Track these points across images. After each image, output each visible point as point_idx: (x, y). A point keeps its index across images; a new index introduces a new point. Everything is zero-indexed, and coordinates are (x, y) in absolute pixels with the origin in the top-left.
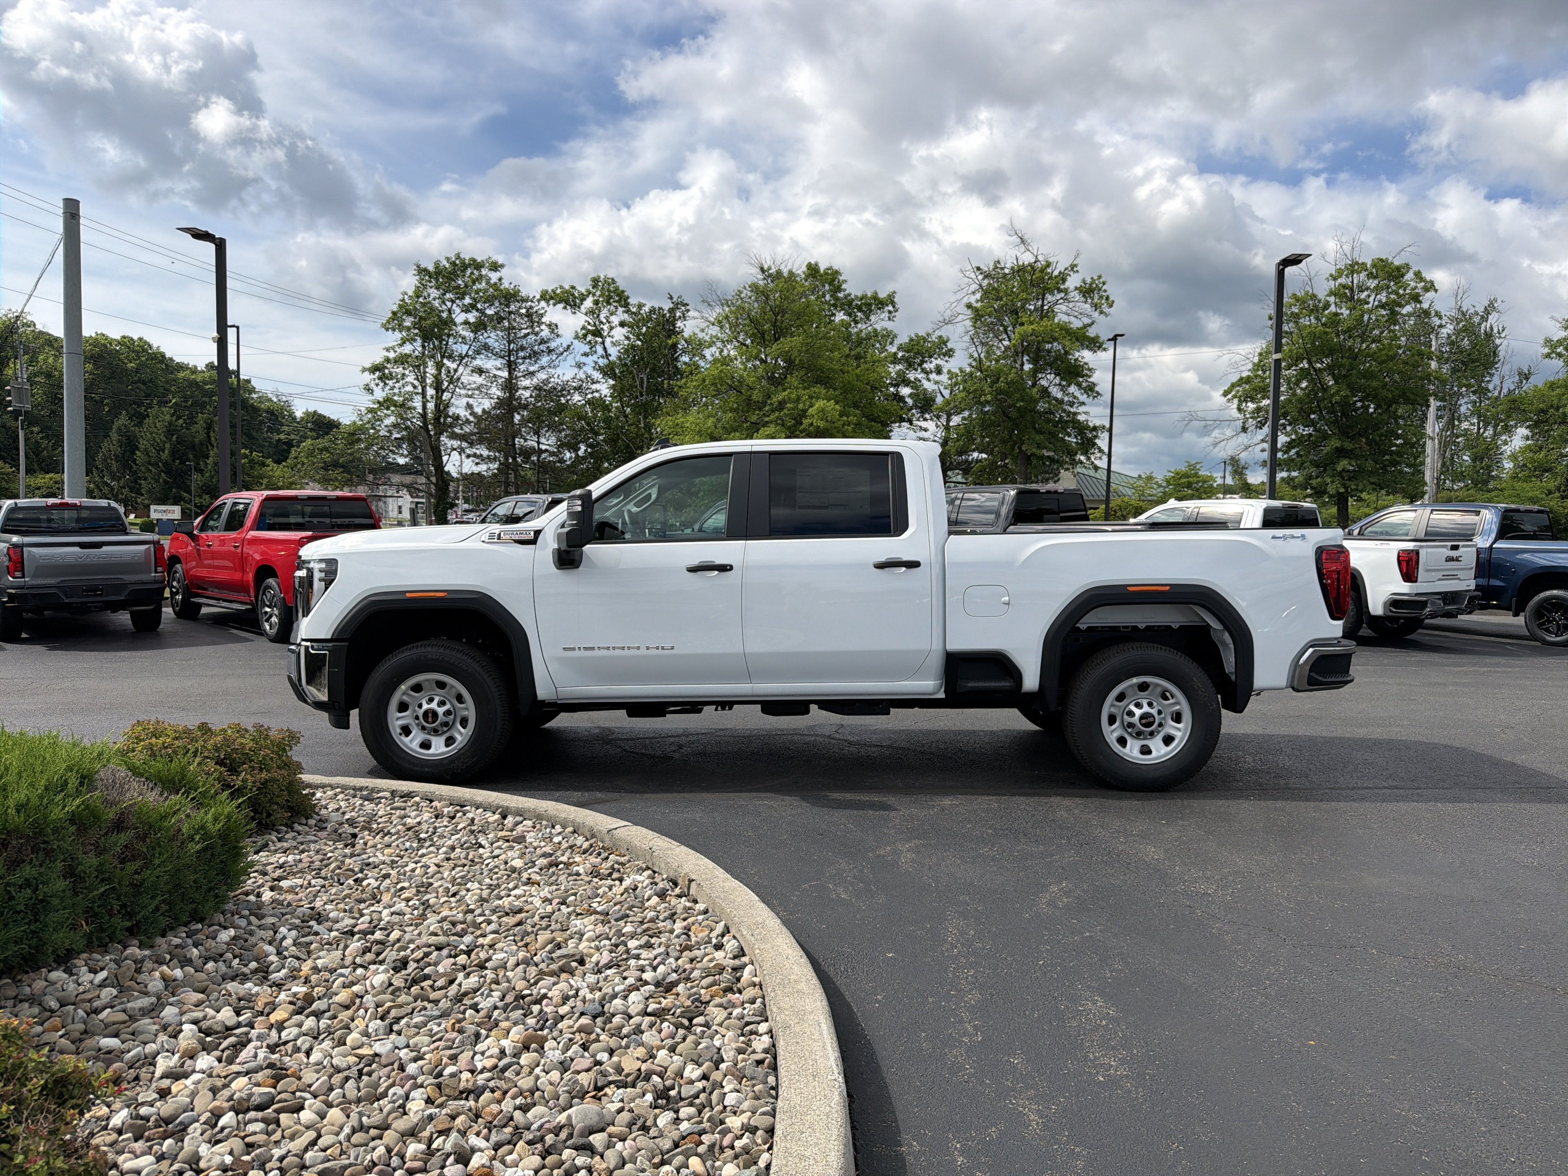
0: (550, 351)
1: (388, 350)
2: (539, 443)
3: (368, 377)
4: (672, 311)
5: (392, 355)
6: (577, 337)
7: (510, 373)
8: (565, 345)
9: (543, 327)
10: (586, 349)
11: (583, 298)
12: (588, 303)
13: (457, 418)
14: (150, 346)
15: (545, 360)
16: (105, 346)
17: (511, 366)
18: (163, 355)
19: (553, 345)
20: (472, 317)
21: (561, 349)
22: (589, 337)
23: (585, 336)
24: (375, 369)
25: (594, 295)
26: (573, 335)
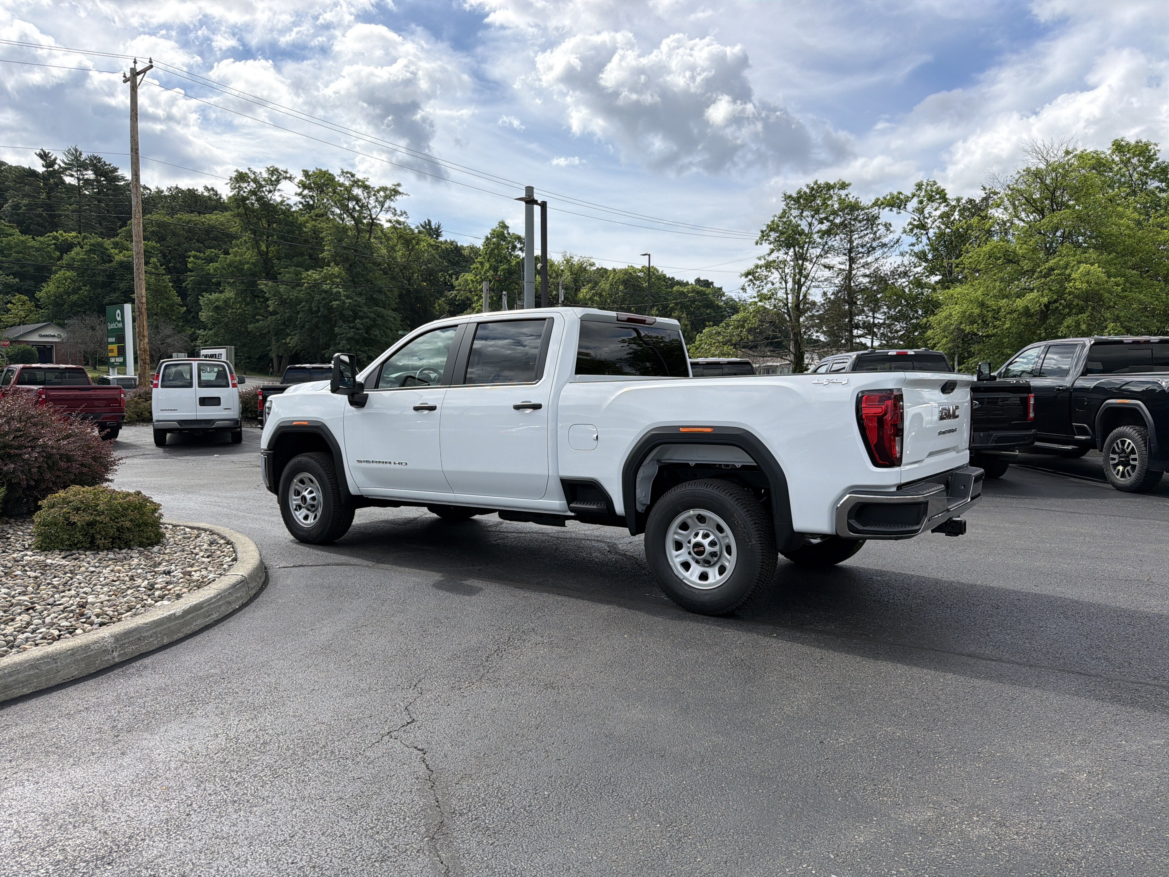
0: (884, 245)
1: (759, 259)
2: (874, 318)
3: (744, 280)
4: (985, 199)
5: (762, 262)
6: (905, 232)
7: (850, 266)
8: (895, 240)
9: (880, 227)
10: (914, 240)
11: (908, 199)
12: (913, 204)
13: (814, 303)
14: (658, 271)
15: (878, 253)
16: (631, 274)
17: (852, 261)
18: (665, 276)
19: (885, 240)
20: (825, 227)
21: (892, 244)
22: (915, 231)
23: (911, 230)
24: (747, 274)
25: (919, 196)
26: (902, 230)
